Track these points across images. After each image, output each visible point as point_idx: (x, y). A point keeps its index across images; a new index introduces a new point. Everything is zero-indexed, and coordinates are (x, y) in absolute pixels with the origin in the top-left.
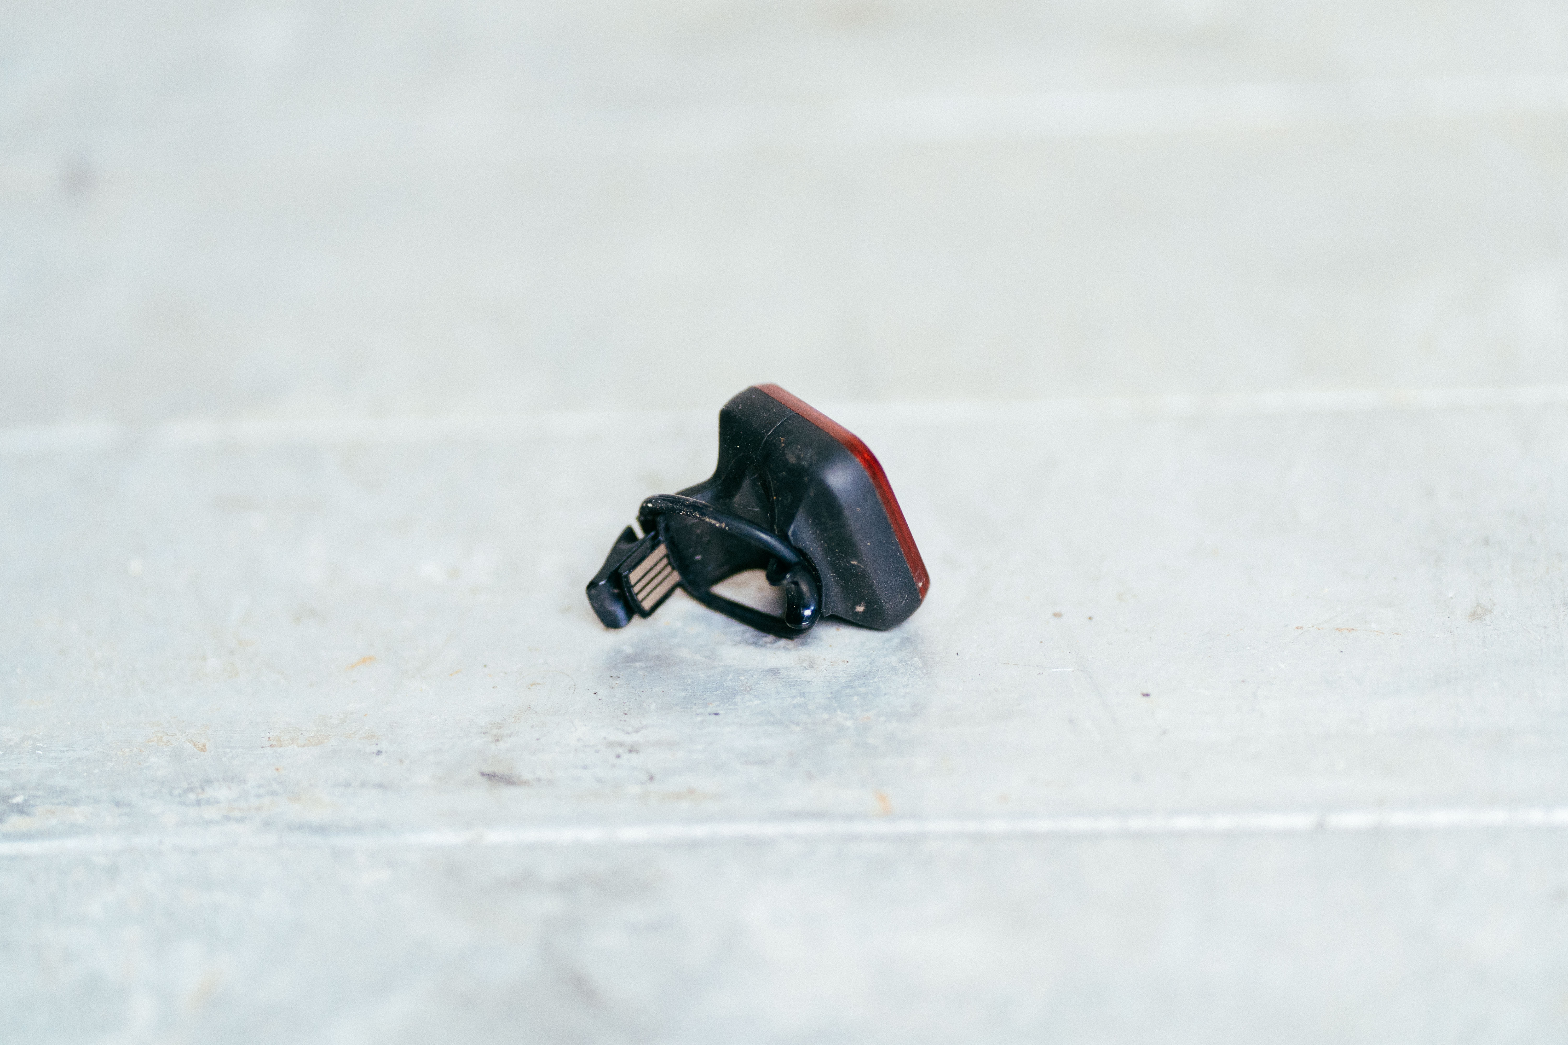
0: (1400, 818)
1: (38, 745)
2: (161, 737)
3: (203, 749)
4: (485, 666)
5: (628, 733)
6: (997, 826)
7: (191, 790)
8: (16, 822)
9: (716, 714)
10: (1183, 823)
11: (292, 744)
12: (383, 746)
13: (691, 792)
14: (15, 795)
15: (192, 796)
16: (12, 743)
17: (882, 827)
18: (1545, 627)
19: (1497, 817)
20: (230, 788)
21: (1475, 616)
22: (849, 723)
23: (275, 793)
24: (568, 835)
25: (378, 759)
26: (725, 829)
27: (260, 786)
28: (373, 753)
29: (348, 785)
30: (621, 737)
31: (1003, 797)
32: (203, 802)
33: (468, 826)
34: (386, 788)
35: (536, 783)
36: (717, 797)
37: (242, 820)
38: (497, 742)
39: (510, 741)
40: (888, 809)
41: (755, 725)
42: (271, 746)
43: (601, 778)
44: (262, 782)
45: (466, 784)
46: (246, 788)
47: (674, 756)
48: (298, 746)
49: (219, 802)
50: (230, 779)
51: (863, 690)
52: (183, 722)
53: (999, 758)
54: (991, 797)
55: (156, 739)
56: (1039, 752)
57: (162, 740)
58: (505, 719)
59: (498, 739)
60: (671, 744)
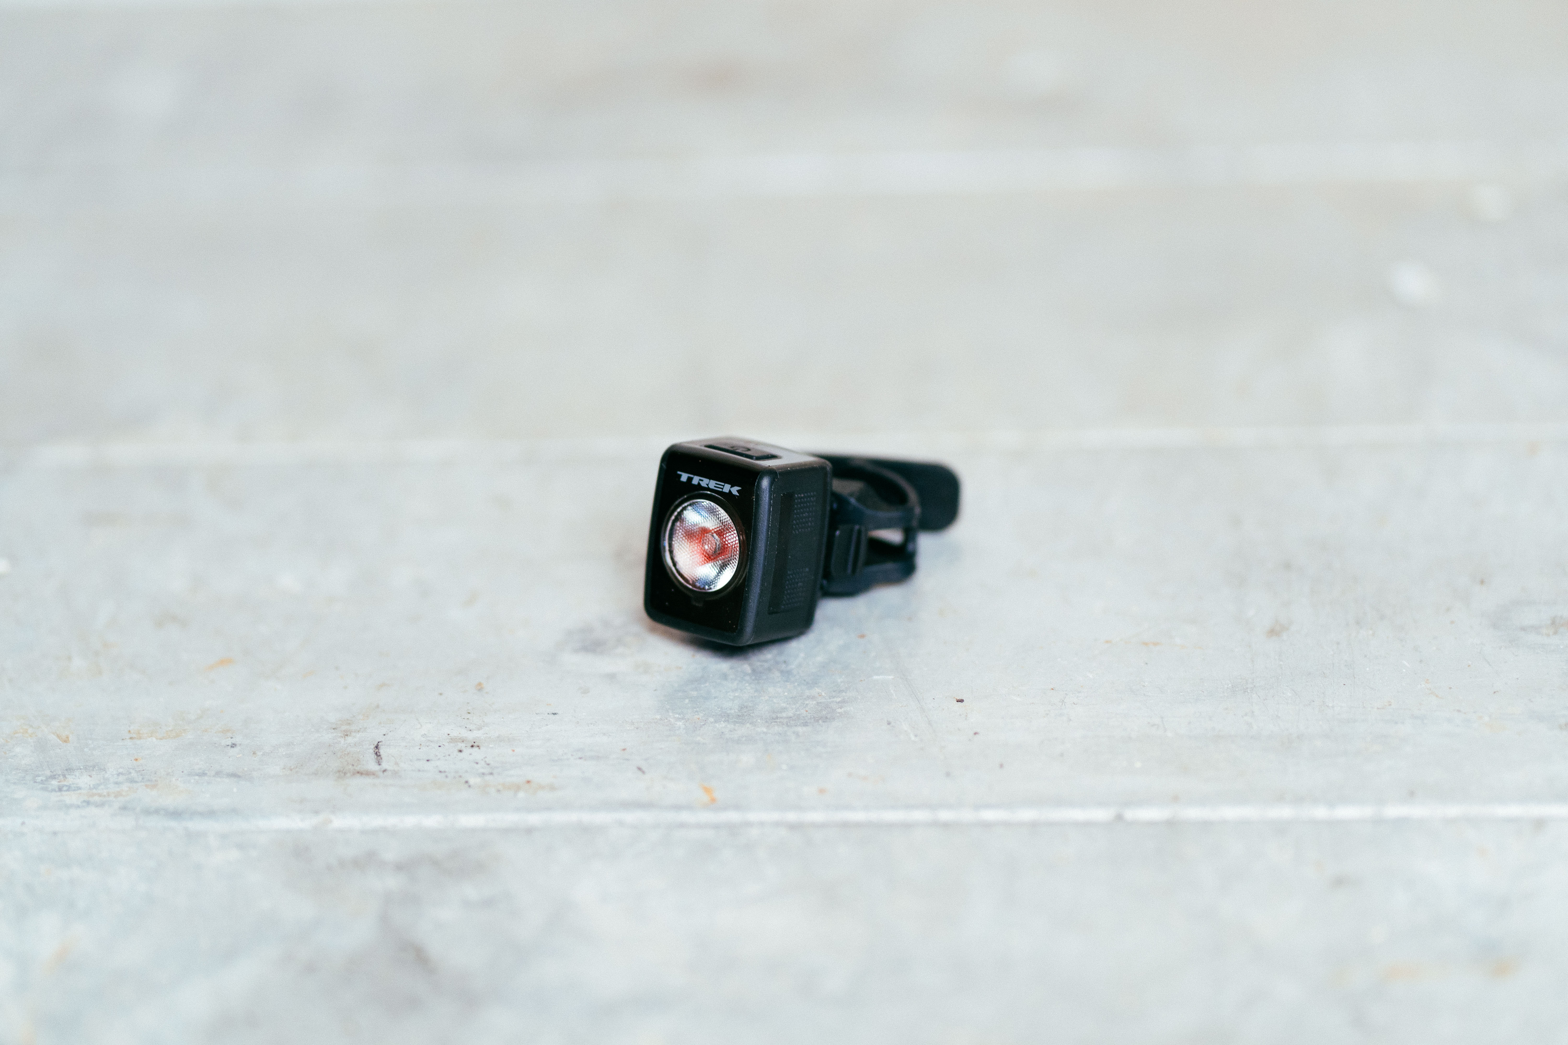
0: (1193, 813)
2: (27, 729)
3: (66, 741)
4: (337, 668)
6: (816, 817)
7: (53, 777)
9: (555, 714)
10: (989, 815)
11: (151, 736)
12: (238, 739)
13: (528, 782)
15: (54, 783)
17: (707, 817)
18: (1338, 643)
19: (1285, 812)
20: (90, 776)
21: (1273, 632)
22: (680, 723)
23: (133, 781)
24: (410, 821)
25: (233, 752)
26: (559, 817)
28: (228, 745)
29: (203, 774)
30: (465, 734)
31: (822, 791)
32: (65, 788)
33: (317, 812)
34: (239, 777)
35: (381, 774)
36: (552, 788)
37: (101, 805)
38: (346, 737)
39: (358, 735)
40: (713, 800)
41: (591, 724)
42: (131, 738)
43: (443, 770)
44: (121, 770)
45: (316, 774)
46: (106, 776)
47: (514, 751)
48: (157, 739)
49: (79, 788)
50: (91, 768)
51: (695, 693)
52: (48, 716)
53: (820, 756)
54: (810, 790)
55: (21, 731)
56: (857, 750)
57: (27, 732)
58: (355, 717)
59: (347, 734)
60: (510, 741)
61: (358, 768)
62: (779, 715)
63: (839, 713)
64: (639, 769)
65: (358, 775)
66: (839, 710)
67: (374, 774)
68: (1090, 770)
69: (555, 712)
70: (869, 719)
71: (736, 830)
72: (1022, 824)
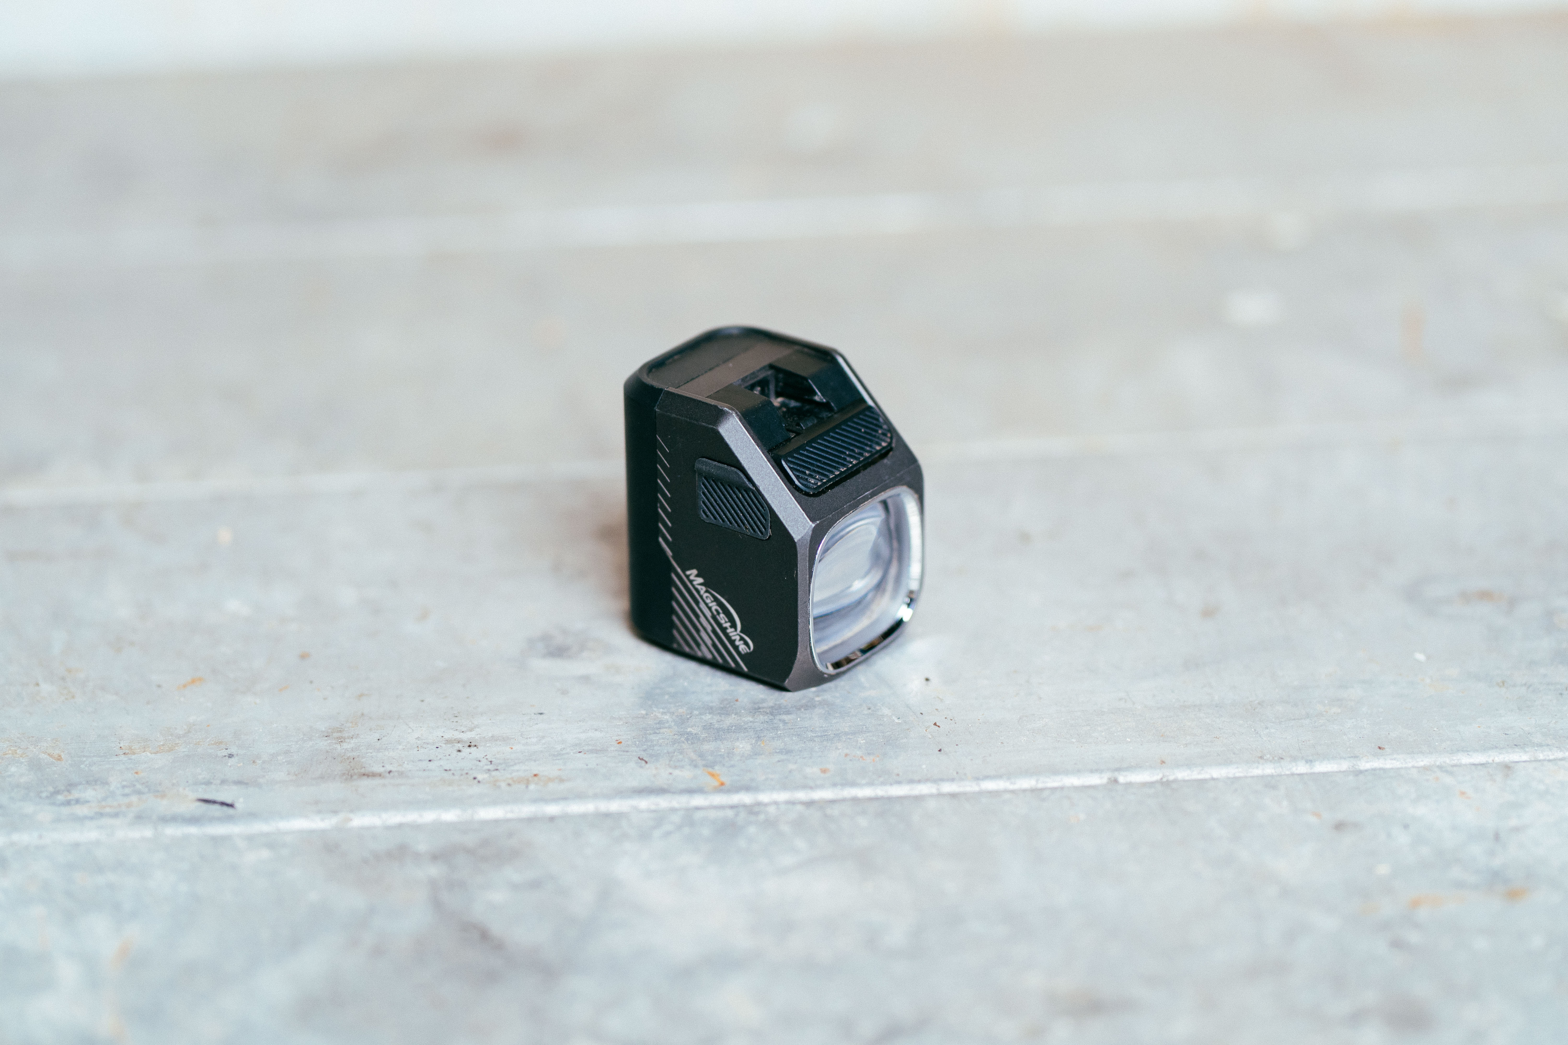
2: (16, 751)
4: (311, 682)
5: (463, 732)
6: (825, 794)
7: (57, 792)
9: (541, 714)
10: (990, 785)
11: (144, 751)
12: (233, 750)
13: (535, 775)
15: (60, 798)
17: (719, 799)
18: (1271, 621)
20: (95, 790)
21: (1207, 614)
22: (667, 717)
23: (139, 793)
24: (429, 816)
25: (231, 762)
26: (574, 808)
27: (124, 787)
28: (225, 756)
30: (457, 735)
31: (824, 771)
32: (73, 802)
33: (335, 812)
34: (247, 784)
35: (388, 775)
36: (561, 780)
37: (116, 815)
38: (341, 743)
39: (352, 741)
40: (722, 784)
41: (580, 721)
42: (125, 754)
43: (448, 769)
44: (125, 783)
45: (322, 777)
46: (111, 789)
47: (512, 748)
48: (151, 753)
49: (88, 802)
50: (93, 781)
51: (672, 690)
52: (33, 737)
53: (812, 740)
54: (813, 771)
55: (10, 752)
56: (846, 734)
57: (16, 753)
58: (343, 725)
59: (341, 740)
60: (505, 739)
61: (363, 771)
62: (761, 706)
63: (818, 701)
64: (642, 759)
65: (366, 777)
66: (817, 699)
67: (380, 775)
68: (1074, 740)
69: (541, 712)
70: (849, 706)
71: (753, 810)
72: (1024, 791)
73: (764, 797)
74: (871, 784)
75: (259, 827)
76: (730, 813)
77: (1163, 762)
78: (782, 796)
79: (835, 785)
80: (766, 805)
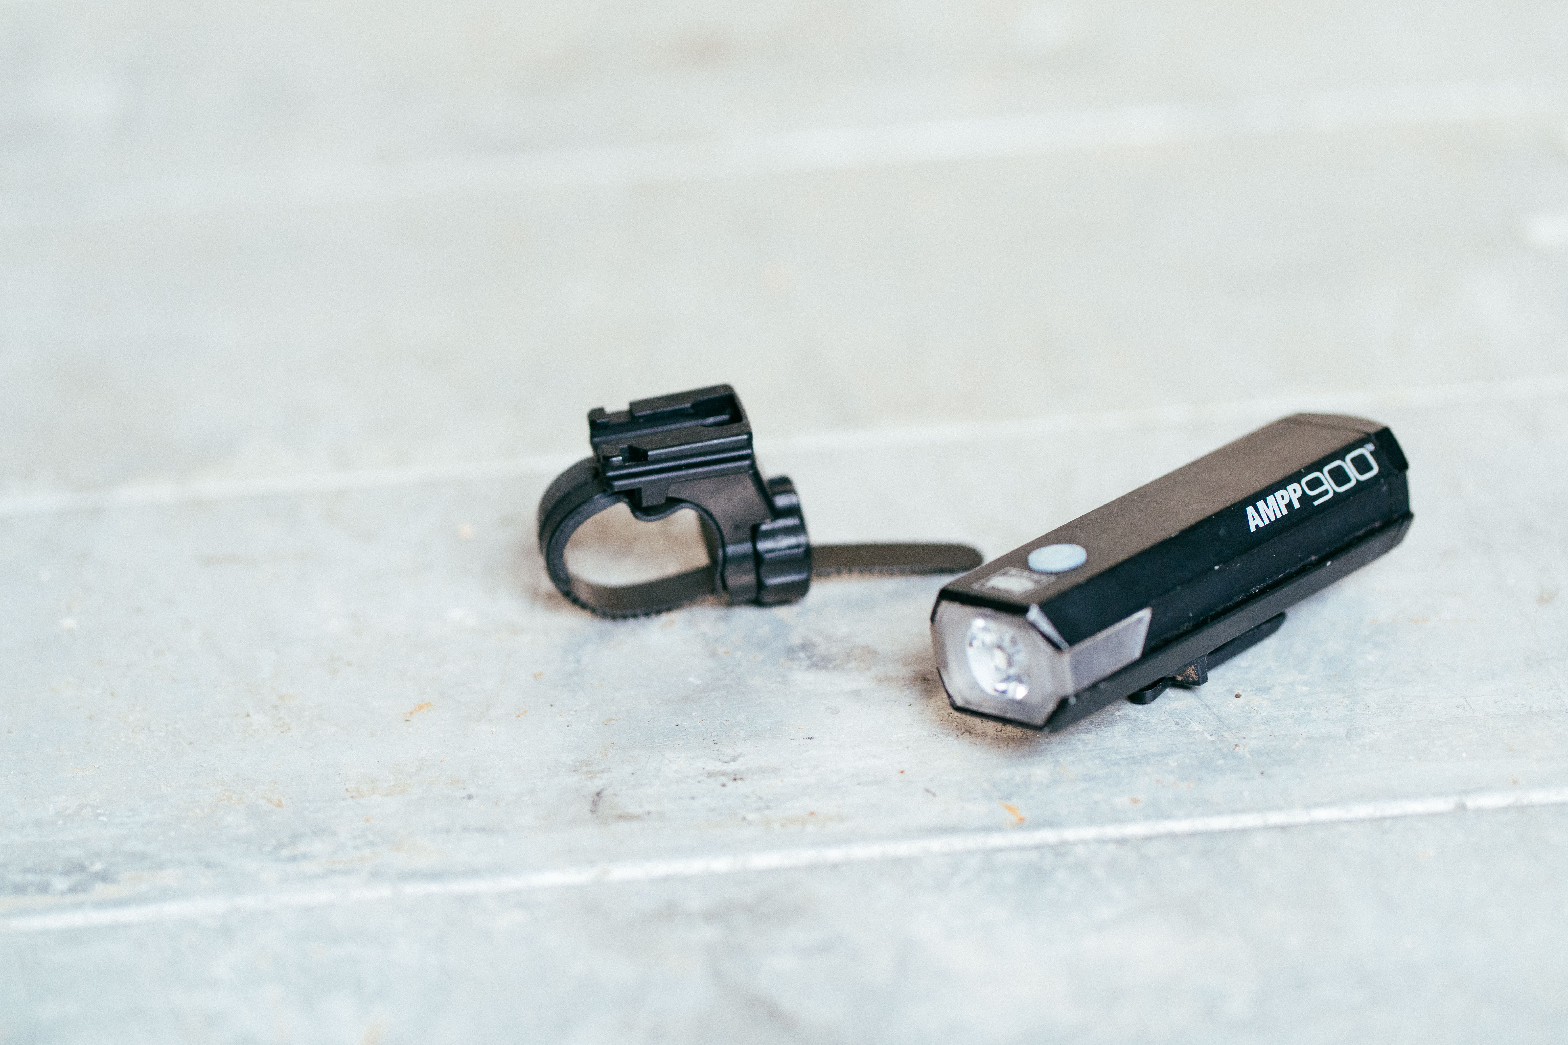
0: (1538, 796)
1: (99, 811)
2: (231, 796)
4: (552, 706)
5: (726, 762)
6: (1138, 829)
7: (281, 846)
8: (101, 890)
9: (811, 738)
10: (1322, 814)
11: (373, 794)
12: (472, 790)
13: (812, 814)
14: (92, 864)
15: (285, 853)
16: (68, 812)
17: (1019, 838)
20: (323, 842)
21: (1544, 600)
23: (372, 844)
24: (696, 866)
25: (471, 804)
26: (860, 852)
27: (354, 838)
28: (464, 798)
29: (448, 831)
30: (719, 766)
31: (1134, 801)
32: (299, 858)
33: (590, 863)
34: (490, 830)
35: (647, 816)
36: (841, 819)
37: (349, 872)
39: (604, 777)
40: (1022, 820)
41: (855, 746)
42: (352, 797)
43: (714, 808)
44: (355, 833)
46: (341, 840)
47: (782, 781)
48: (381, 796)
49: (316, 856)
50: (320, 831)
52: (248, 779)
53: (1116, 763)
54: (1121, 801)
55: (225, 798)
56: (1154, 755)
57: (232, 799)
58: (591, 756)
59: (591, 775)
60: (775, 771)
64: (928, 791)
67: (638, 817)
68: (1412, 758)
69: (810, 736)
70: (1154, 721)
71: (1060, 850)
72: (1363, 821)
73: (1070, 834)
74: (1189, 815)
75: (509, 883)
76: (1034, 856)
77: (1515, 782)
78: (1090, 832)
79: (1147, 818)
80: (1074, 844)
